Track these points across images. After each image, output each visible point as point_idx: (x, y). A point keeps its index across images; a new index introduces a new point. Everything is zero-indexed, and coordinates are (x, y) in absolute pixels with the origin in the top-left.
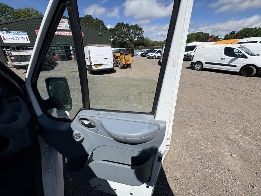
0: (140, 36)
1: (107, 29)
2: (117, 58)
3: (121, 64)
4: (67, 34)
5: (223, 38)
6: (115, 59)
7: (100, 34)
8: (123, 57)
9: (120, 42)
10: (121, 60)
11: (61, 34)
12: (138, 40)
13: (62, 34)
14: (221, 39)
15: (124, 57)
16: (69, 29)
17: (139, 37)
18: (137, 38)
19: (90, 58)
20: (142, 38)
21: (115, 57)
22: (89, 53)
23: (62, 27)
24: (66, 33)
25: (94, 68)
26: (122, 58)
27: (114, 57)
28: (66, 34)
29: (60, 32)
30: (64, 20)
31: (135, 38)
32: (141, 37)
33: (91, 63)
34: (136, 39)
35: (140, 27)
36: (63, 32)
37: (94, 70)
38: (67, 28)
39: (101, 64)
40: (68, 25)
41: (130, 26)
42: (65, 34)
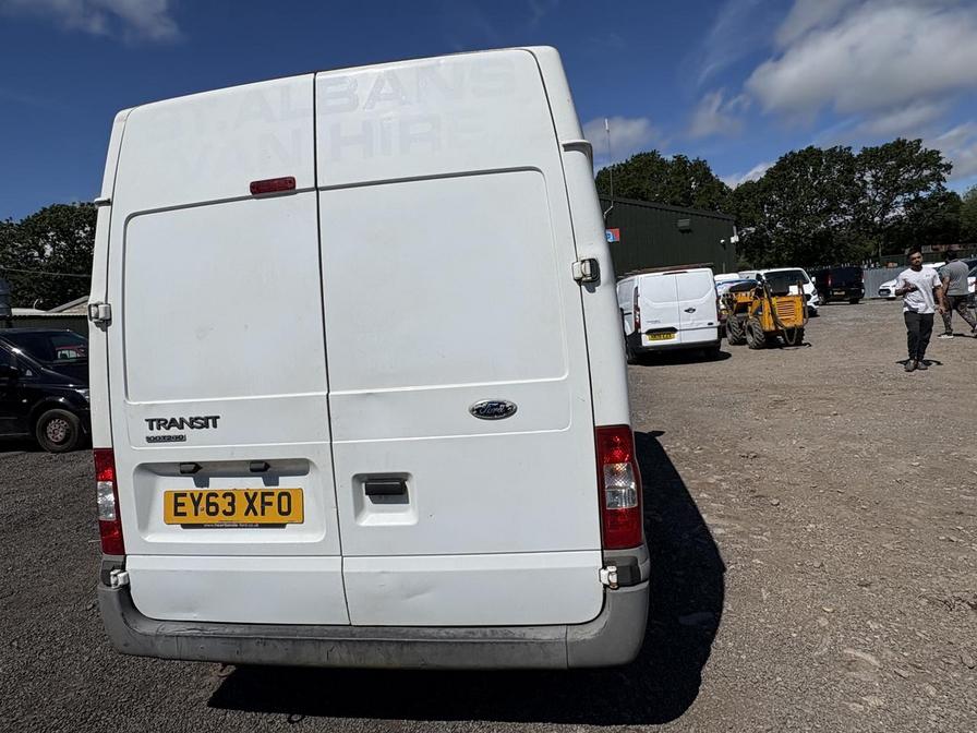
0: (923, 194)
1: (724, 194)
2: (743, 307)
3: (755, 330)
6: (735, 314)
7: (684, 223)
8: (766, 303)
9: (795, 238)
10: (756, 314)
12: (915, 217)
15: (770, 303)
17: (918, 199)
18: (907, 205)
19: (639, 310)
20: (943, 199)
21: (735, 305)
22: (637, 296)
25: (647, 341)
26: (760, 308)
27: (732, 308)
31: (887, 207)
32: (931, 197)
33: (638, 325)
34: (900, 211)
35: (923, 149)
37: (647, 348)
39: (673, 330)
41: (855, 153)
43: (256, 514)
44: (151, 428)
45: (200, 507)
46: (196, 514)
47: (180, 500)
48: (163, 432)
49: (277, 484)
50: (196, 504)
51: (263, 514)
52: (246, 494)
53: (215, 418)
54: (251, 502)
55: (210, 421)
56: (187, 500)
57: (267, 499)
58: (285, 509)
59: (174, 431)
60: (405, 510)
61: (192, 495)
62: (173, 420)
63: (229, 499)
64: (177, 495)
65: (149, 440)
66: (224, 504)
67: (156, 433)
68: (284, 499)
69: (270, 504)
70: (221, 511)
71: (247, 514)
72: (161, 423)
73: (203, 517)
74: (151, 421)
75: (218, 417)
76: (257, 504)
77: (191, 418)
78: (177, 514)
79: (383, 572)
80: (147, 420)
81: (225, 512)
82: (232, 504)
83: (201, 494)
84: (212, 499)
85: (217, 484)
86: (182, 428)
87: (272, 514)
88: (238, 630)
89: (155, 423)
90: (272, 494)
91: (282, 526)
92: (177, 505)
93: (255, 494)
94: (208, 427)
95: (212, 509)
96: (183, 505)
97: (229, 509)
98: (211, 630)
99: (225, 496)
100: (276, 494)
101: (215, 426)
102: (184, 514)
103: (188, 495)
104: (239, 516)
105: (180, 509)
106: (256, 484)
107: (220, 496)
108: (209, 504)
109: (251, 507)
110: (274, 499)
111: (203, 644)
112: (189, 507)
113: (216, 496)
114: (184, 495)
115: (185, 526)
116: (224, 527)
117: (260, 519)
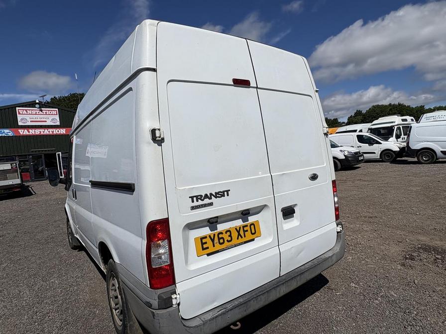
4: (53, 132)
5: (346, 121)
11: (42, 133)
13: (44, 132)
14: (344, 123)
16: (58, 123)
23: (46, 121)
24: (52, 130)
28: (51, 133)
29: (40, 130)
30: (52, 111)
36: (46, 130)
38: (54, 123)
40: (57, 117)
42: (49, 132)
43: (242, 237)
44: (193, 201)
45: (215, 242)
46: (214, 246)
47: (204, 241)
48: (200, 202)
49: (248, 221)
50: (213, 240)
51: (245, 236)
52: (236, 229)
53: (228, 191)
54: (239, 232)
55: (226, 193)
56: (208, 240)
57: (245, 229)
58: (253, 232)
59: (207, 201)
60: (292, 221)
61: (210, 236)
62: (206, 195)
63: (229, 233)
64: (202, 239)
65: (193, 208)
66: (226, 237)
67: (196, 204)
68: (252, 226)
69: (247, 231)
70: (226, 241)
71: (238, 239)
72: (199, 198)
73: (218, 247)
74: (192, 198)
75: (229, 190)
76: (242, 233)
77: (216, 193)
78: (203, 249)
79: (292, 247)
80: (190, 197)
81: (228, 241)
82: (230, 236)
83: (214, 235)
84: (221, 236)
85: (221, 227)
86: (211, 199)
87: (249, 236)
88: (241, 300)
89: (195, 199)
90: (247, 226)
91: (253, 240)
92: (203, 244)
93: (240, 228)
94: (224, 196)
95: (221, 241)
96: (206, 243)
97: (229, 239)
98: (229, 306)
99: (226, 233)
100: (249, 225)
101: (228, 195)
102: (208, 248)
103: (208, 237)
104: (235, 241)
105: (205, 246)
106: (239, 223)
107: (224, 233)
108: (219, 239)
109: (239, 235)
110: (248, 228)
111: (229, 315)
112: (209, 243)
113: (222, 233)
114: (205, 237)
115: (208, 255)
116: (229, 249)
117: (244, 239)
